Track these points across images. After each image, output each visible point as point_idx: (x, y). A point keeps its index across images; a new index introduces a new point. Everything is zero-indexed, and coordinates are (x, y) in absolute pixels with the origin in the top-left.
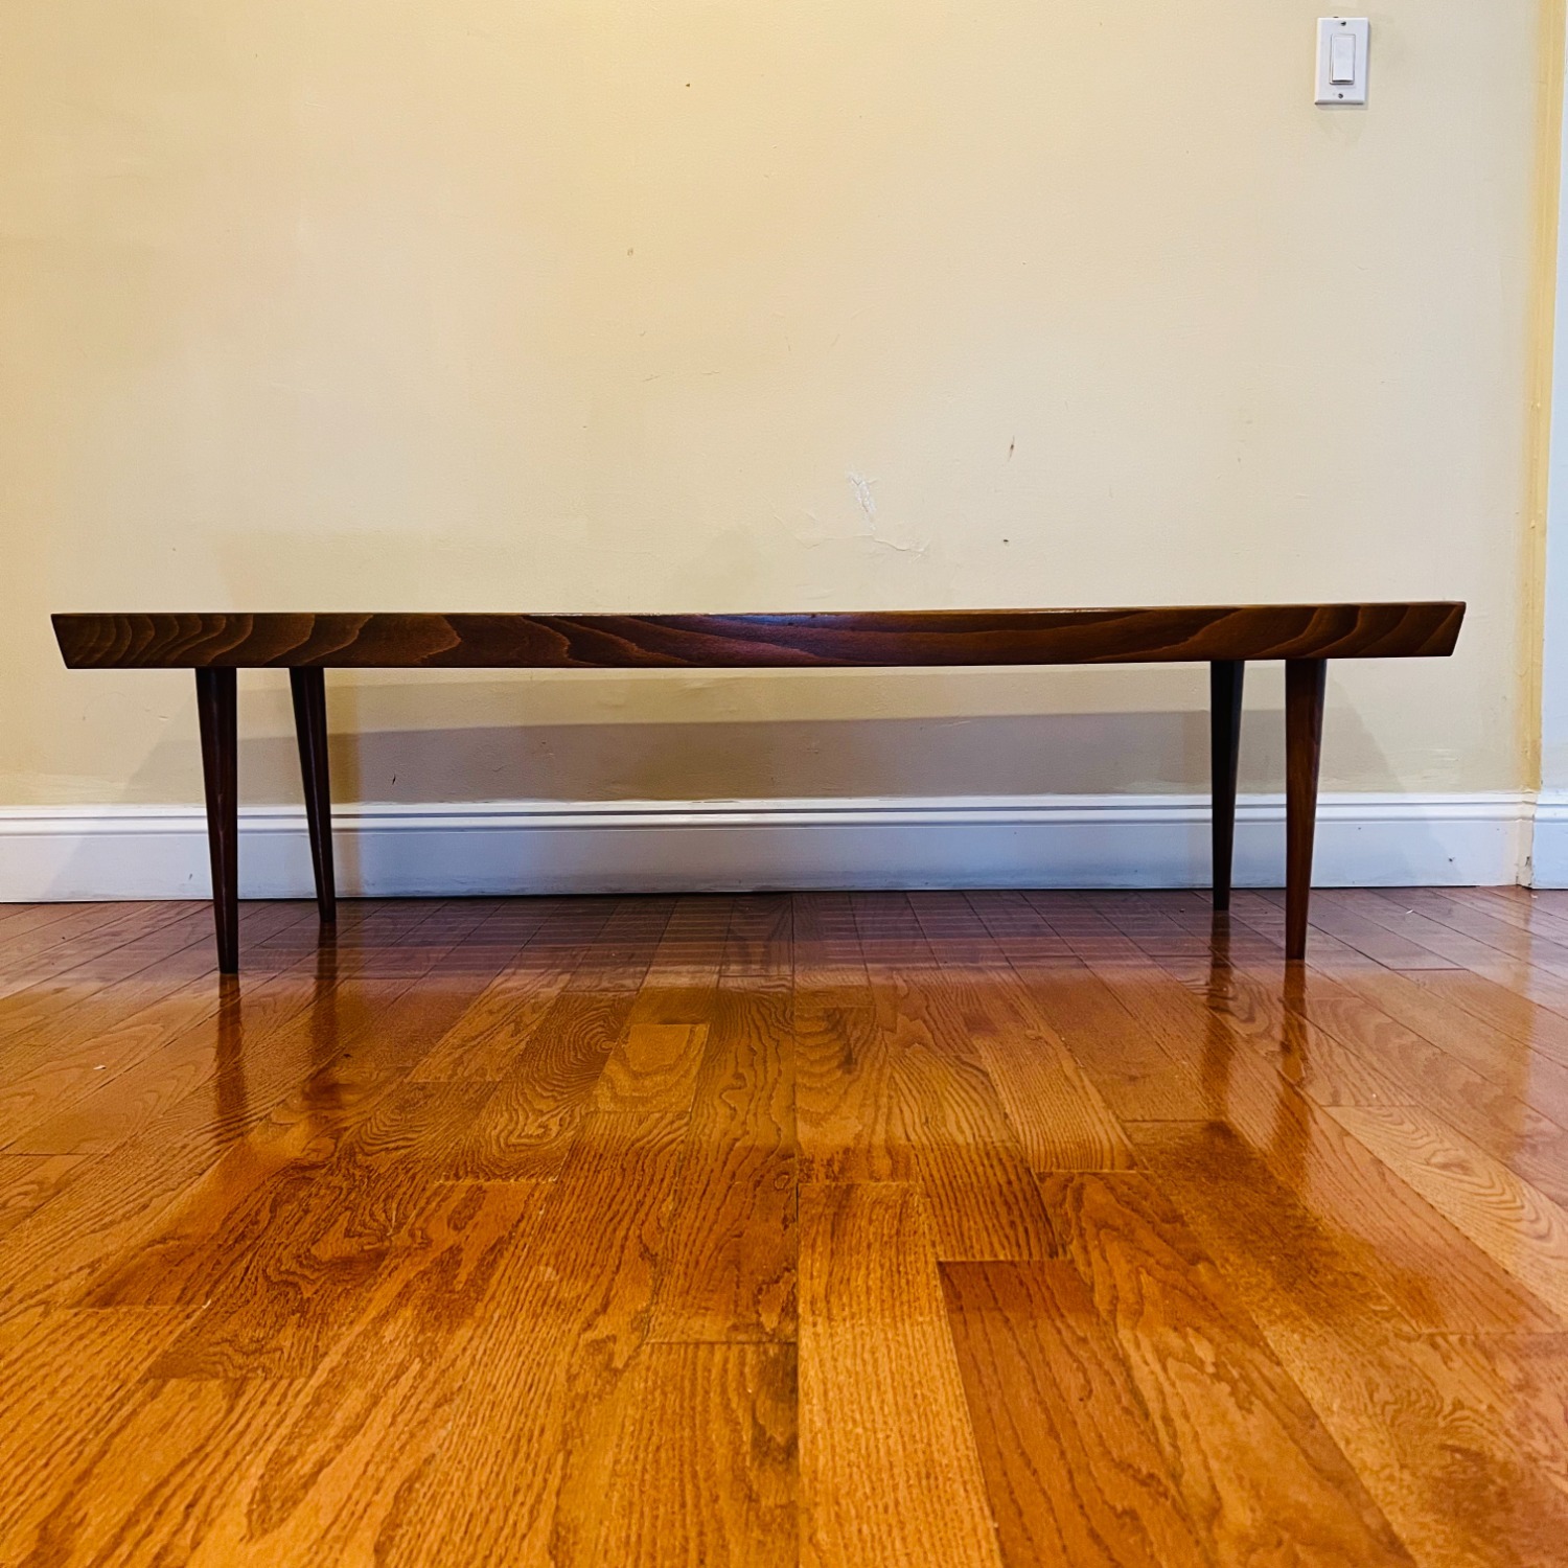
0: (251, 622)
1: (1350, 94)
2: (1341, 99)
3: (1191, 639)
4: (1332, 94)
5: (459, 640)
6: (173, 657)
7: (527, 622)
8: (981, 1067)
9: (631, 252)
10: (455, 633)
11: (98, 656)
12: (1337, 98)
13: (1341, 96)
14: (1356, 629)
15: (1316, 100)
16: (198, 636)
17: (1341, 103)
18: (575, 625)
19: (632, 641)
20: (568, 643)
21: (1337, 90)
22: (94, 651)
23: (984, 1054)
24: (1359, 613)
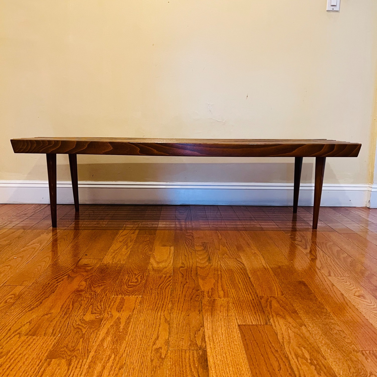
0: (60, 143)
1: (335, 9)
3: (293, 152)
4: (331, 8)
5: (112, 148)
6: (41, 151)
7: (129, 144)
8: (242, 262)
9: (153, 45)
10: (111, 146)
11: (22, 150)
12: (332, 10)
13: (333, 9)
14: (334, 151)
15: (327, 10)
16: (47, 146)
18: (141, 145)
19: (155, 149)
20: (139, 149)
21: (332, 7)
22: (21, 149)
23: (242, 258)
24: (335, 146)
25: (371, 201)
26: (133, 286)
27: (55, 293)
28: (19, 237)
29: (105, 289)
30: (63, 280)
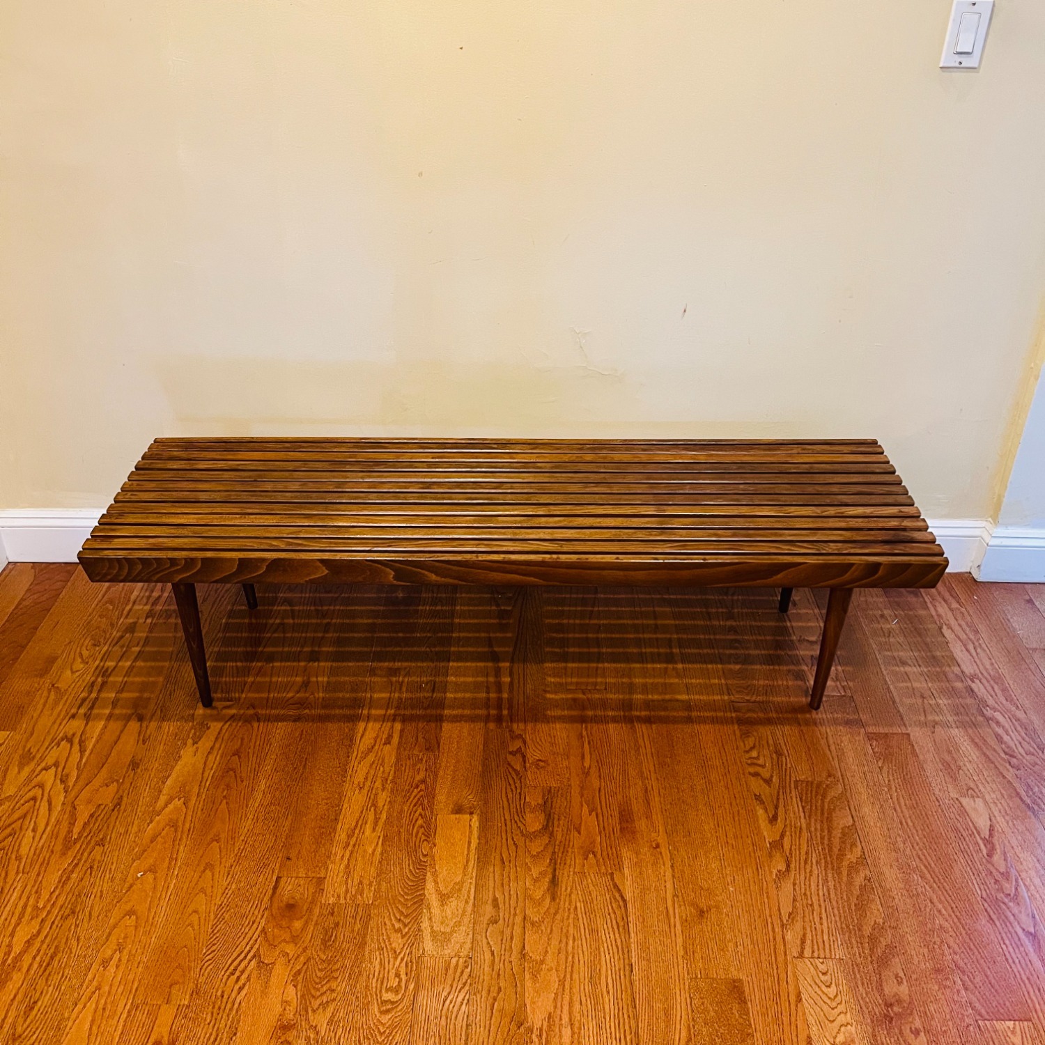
0: (199, 562)
1: (967, 62)
2: (962, 65)
3: (775, 577)
4: (954, 61)
5: (327, 571)
6: (155, 578)
7: (368, 563)
8: (621, 888)
9: (420, 174)
10: (324, 568)
11: (109, 577)
12: (957, 65)
13: (961, 63)
14: (877, 576)
15: (941, 65)
16: (169, 568)
17: (960, 67)
18: (397, 565)
19: (432, 572)
20: (393, 573)
21: (958, 58)
22: (106, 575)
23: (626, 872)
24: (882, 567)
25: (982, 568)
26: (390, 1006)
27: (238, 1034)
28: (134, 765)
29: (336, 1019)
30: (248, 979)
